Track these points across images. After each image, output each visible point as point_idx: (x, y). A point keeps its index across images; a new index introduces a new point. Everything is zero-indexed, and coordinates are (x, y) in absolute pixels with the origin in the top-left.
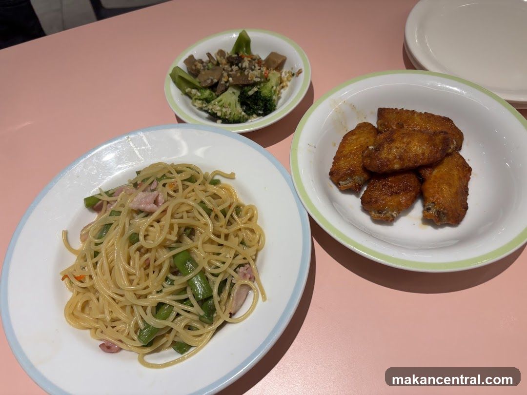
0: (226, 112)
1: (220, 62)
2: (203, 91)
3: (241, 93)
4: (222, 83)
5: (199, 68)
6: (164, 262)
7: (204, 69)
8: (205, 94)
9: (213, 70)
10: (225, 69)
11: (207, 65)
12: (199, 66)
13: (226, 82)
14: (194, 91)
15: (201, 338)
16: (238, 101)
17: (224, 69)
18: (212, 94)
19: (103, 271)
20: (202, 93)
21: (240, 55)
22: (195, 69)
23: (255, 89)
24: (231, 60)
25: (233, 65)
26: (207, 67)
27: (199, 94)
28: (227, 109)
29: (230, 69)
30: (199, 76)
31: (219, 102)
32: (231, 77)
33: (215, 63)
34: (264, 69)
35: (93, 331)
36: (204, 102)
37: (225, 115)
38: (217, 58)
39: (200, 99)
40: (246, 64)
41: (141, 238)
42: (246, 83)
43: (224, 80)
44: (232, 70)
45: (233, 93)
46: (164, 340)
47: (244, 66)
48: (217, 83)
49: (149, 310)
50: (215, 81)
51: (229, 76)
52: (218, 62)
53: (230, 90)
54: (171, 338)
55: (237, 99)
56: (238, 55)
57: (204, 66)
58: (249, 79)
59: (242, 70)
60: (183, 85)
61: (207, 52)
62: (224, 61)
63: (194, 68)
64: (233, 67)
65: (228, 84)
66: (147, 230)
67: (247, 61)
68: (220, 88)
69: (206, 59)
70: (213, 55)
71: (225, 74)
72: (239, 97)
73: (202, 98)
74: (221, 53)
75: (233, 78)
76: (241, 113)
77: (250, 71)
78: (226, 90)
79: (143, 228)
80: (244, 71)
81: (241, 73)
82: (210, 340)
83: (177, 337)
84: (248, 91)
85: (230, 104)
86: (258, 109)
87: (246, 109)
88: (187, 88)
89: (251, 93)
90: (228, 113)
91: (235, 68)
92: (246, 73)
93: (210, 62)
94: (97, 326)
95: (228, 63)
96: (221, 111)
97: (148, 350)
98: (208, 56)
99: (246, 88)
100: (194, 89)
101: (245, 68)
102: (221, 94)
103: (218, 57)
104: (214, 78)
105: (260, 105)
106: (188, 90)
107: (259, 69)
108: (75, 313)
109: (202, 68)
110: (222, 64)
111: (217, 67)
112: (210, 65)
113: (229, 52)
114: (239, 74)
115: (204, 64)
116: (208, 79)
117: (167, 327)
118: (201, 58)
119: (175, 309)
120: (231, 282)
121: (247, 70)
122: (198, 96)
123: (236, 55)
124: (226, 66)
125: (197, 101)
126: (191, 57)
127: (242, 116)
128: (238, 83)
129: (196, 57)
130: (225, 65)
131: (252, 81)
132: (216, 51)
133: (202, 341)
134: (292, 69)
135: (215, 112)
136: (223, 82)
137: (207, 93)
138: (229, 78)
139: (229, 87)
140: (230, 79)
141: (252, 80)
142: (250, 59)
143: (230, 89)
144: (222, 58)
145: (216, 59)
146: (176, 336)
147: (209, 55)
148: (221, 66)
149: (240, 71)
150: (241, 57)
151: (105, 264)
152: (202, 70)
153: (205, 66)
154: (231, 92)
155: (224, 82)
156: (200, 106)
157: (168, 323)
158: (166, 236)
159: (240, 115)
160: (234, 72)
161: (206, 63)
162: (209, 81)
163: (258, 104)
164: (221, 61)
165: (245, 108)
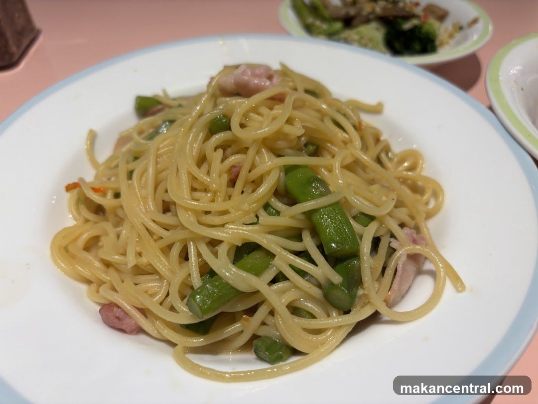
6: (268, 173)
13: (369, 14)
15: (321, 337)
19: (143, 182)
27: (326, 27)
35: (94, 286)
41: (235, 124)
46: (236, 327)
48: (353, 18)
49: (223, 250)
50: (352, 13)
54: (251, 325)
65: (371, 16)
66: (246, 115)
79: (240, 111)
82: (337, 347)
83: (264, 327)
89: (408, 27)
94: (104, 277)
96: (360, 42)
97: (199, 341)
108: (70, 248)
117: (257, 292)
119: (277, 261)
120: (389, 246)
133: (323, 343)
136: (364, 13)
146: (264, 324)
151: (151, 171)
155: (366, 14)
157: (260, 283)
158: (283, 127)
162: (343, 13)
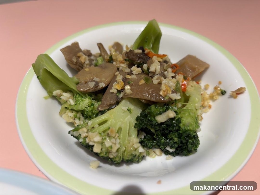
0: (111, 147)
1: (114, 58)
2: (80, 98)
3: (141, 115)
4: (111, 91)
5: (83, 61)
7: (90, 65)
8: (81, 103)
9: (101, 67)
10: (121, 68)
11: (97, 60)
12: (84, 58)
13: (119, 91)
14: (66, 96)
16: (135, 127)
17: (118, 69)
18: (92, 105)
20: (76, 101)
21: (146, 52)
22: (76, 62)
23: (171, 114)
24: (131, 57)
25: (134, 65)
26: (95, 62)
27: (72, 102)
28: (113, 140)
29: (128, 70)
30: (79, 73)
31: (100, 124)
32: (129, 84)
33: (107, 58)
34: (180, 77)
36: (79, 115)
37: (108, 152)
38: (110, 51)
39: (72, 110)
40: (155, 67)
42: (154, 100)
43: (116, 87)
44: (131, 73)
45: (129, 110)
47: (152, 69)
48: (104, 90)
50: (102, 85)
51: (126, 81)
52: (111, 57)
53: (124, 105)
55: (134, 122)
56: (144, 51)
57: (91, 61)
58: (161, 93)
59: (148, 74)
60: (51, 84)
61: (99, 42)
62: (120, 58)
63: (75, 60)
64: (134, 68)
65: (121, 95)
67: (157, 61)
68: (107, 99)
69: (95, 51)
70: (106, 47)
71: (120, 78)
72: (137, 119)
73: (75, 108)
74: (117, 46)
75: (131, 85)
76: (136, 150)
77: (163, 79)
78: (117, 103)
80: (152, 77)
81: (147, 80)
84: (157, 115)
85: (120, 130)
86: (167, 144)
87: (145, 137)
88: (56, 89)
89: (161, 119)
90: (114, 150)
91: (136, 70)
92: (155, 81)
93: (100, 55)
95: (125, 60)
96: (102, 143)
98: (99, 48)
99: (153, 107)
100: (66, 92)
101: (154, 73)
102: (108, 110)
103: (113, 50)
104: (101, 81)
105: (172, 139)
106: (56, 92)
107: (173, 77)
109: (87, 62)
110: (117, 61)
111: (110, 64)
112: (100, 60)
113: (129, 46)
114: (142, 82)
115: (92, 58)
116: (92, 81)
118: (88, 49)
121: (156, 77)
122: (70, 105)
123: (140, 51)
124: (123, 65)
125: (68, 111)
126: (76, 45)
127: (138, 154)
128: (138, 97)
129: (83, 46)
130: (122, 63)
131: (167, 98)
132: (111, 43)
134: (220, 83)
135: (91, 144)
136: (113, 90)
137: (85, 103)
138: (125, 85)
139: (122, 99)
140: (127, 87)
141: (166, 96)
142: (161, 60)
143: (123, 102)
144: (118, 53)
145: (109, 53)
147: (100, 46)
148: (114, 63)
149: (143, 76)
150: (147, 54)
152: (87, 64)
153: (93, 60)
154: (125, 109)
155: (115, 91)
156: (72, 120)
159: (134, 153)
160: (134, 77)
161: (95, 56)
162: (92, 85)
163: (169, 137)
164: (116, 56)
165: (143, 137)
